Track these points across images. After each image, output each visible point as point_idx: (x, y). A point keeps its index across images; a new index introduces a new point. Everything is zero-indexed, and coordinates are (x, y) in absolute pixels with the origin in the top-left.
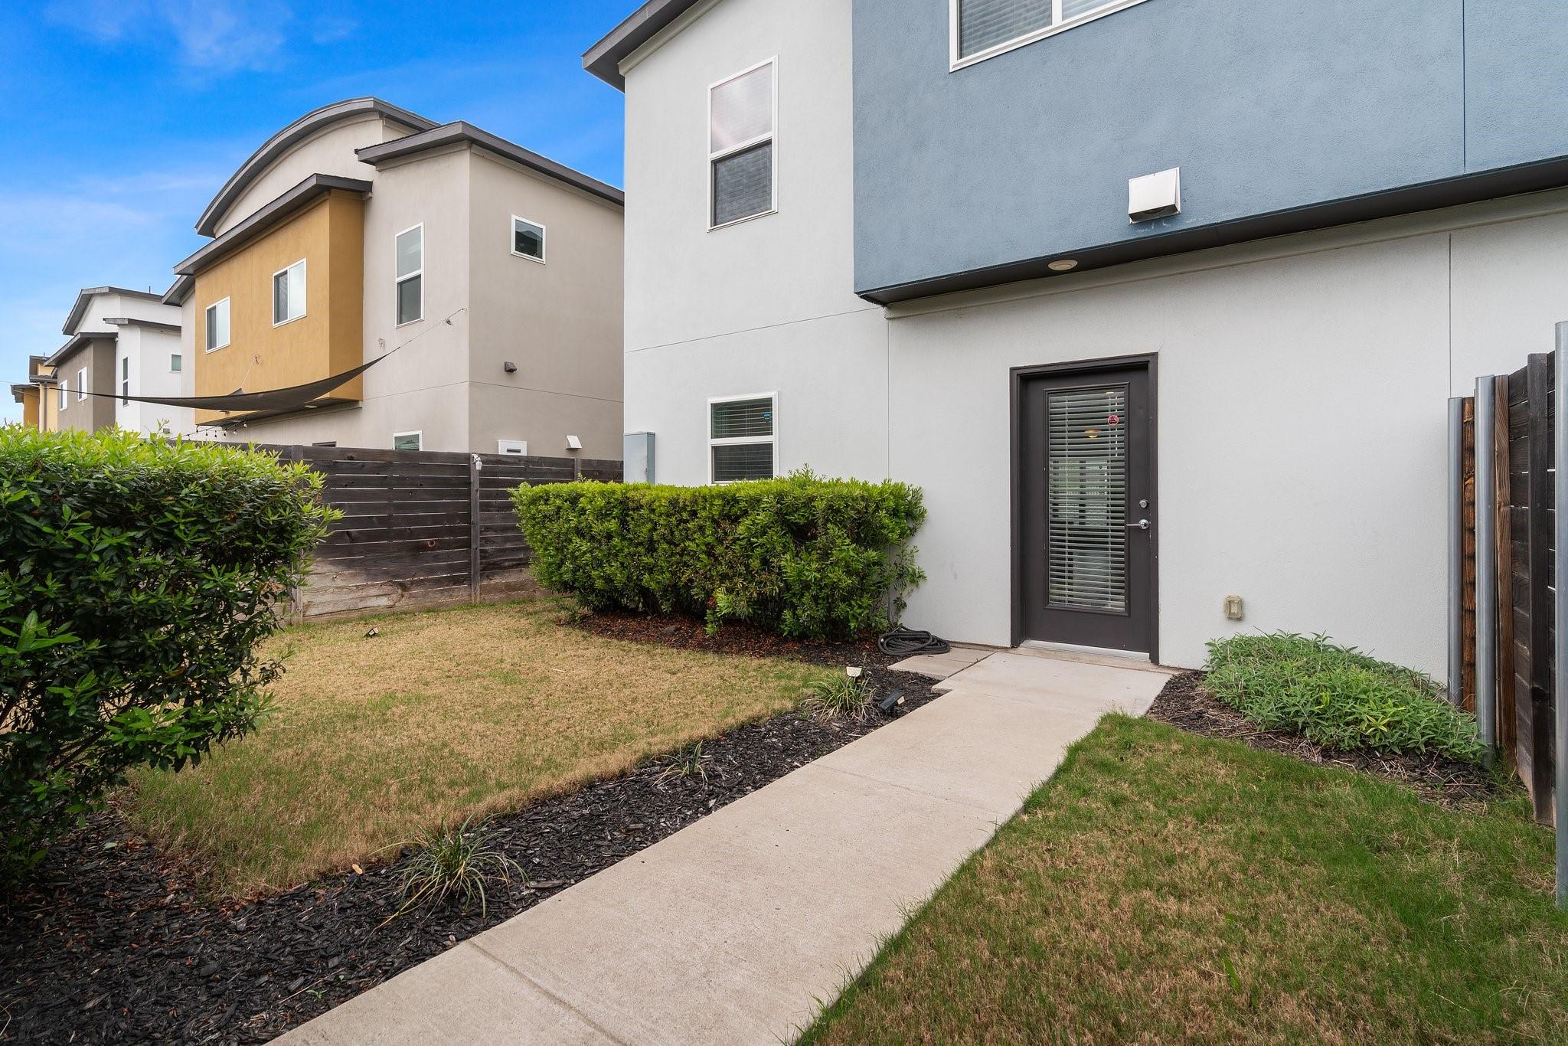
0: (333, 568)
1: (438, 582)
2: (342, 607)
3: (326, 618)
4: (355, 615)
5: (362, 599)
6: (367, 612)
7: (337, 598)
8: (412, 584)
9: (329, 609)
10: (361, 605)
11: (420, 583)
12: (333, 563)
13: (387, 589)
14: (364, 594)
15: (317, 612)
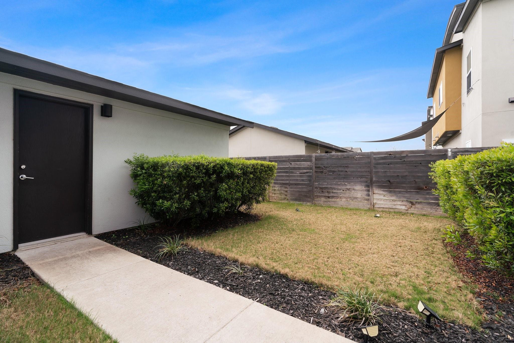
0: (384, 193)
1: (429, 204)
2: (387, 206)
3: (382, 209)
4: (391, 210)
5: (395, 205)
6: (396, 210)
7: (385, 203)
8: (416, 203)
9: (382, 206)
10: (394, 207)
11: (419, 203)
12: (383, 191)
13: (404, 203)
14: (395, 203)
15: (378, 207)
